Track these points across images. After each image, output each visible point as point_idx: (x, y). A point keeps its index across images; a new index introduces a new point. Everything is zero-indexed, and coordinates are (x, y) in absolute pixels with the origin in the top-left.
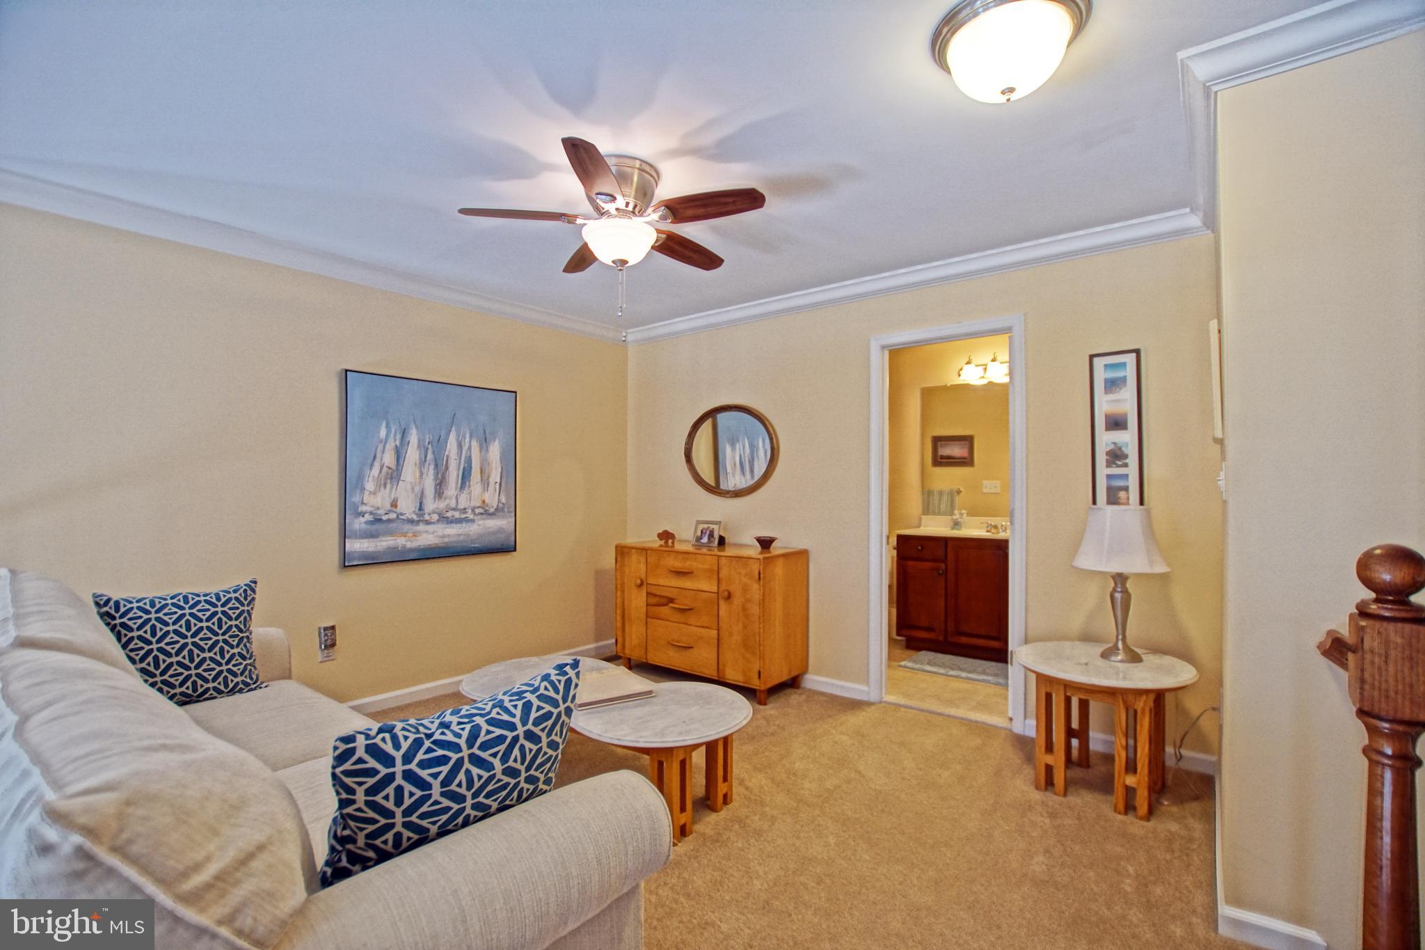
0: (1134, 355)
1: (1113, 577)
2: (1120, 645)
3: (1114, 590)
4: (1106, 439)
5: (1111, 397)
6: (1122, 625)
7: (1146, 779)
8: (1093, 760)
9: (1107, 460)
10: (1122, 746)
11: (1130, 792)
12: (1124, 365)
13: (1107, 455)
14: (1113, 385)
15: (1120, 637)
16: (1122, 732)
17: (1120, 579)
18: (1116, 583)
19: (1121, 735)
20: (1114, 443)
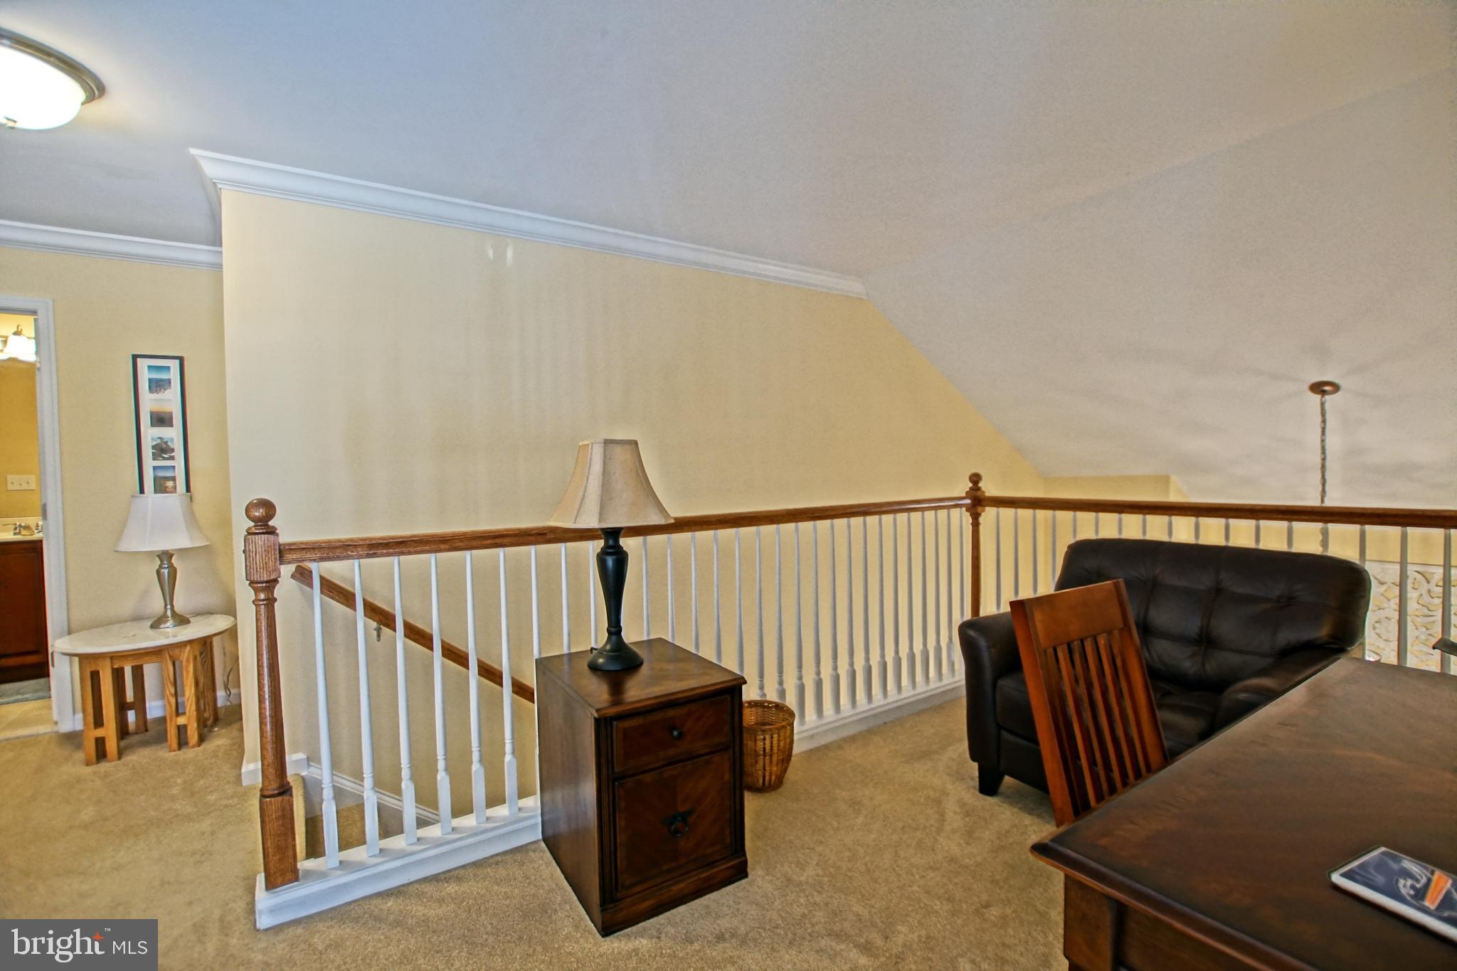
0: (178, 361)
1: (159, 556)
2: (169, 613)
3: (161, 567)
4: (151, 434)
5: (154, 396)
6: (169, 596)
7: (195, 713)
8: (149, 726)
9: (153, 453)
10: (171, 694)
11: (182, 730)
12: (168, 368)
13: (153, 449)
14: (157, 385)
15: (169, 607)
16: (170, 682)
17: (166, 556)
18: (162, 561)
19: (170, 686)
20: (160, 438)
